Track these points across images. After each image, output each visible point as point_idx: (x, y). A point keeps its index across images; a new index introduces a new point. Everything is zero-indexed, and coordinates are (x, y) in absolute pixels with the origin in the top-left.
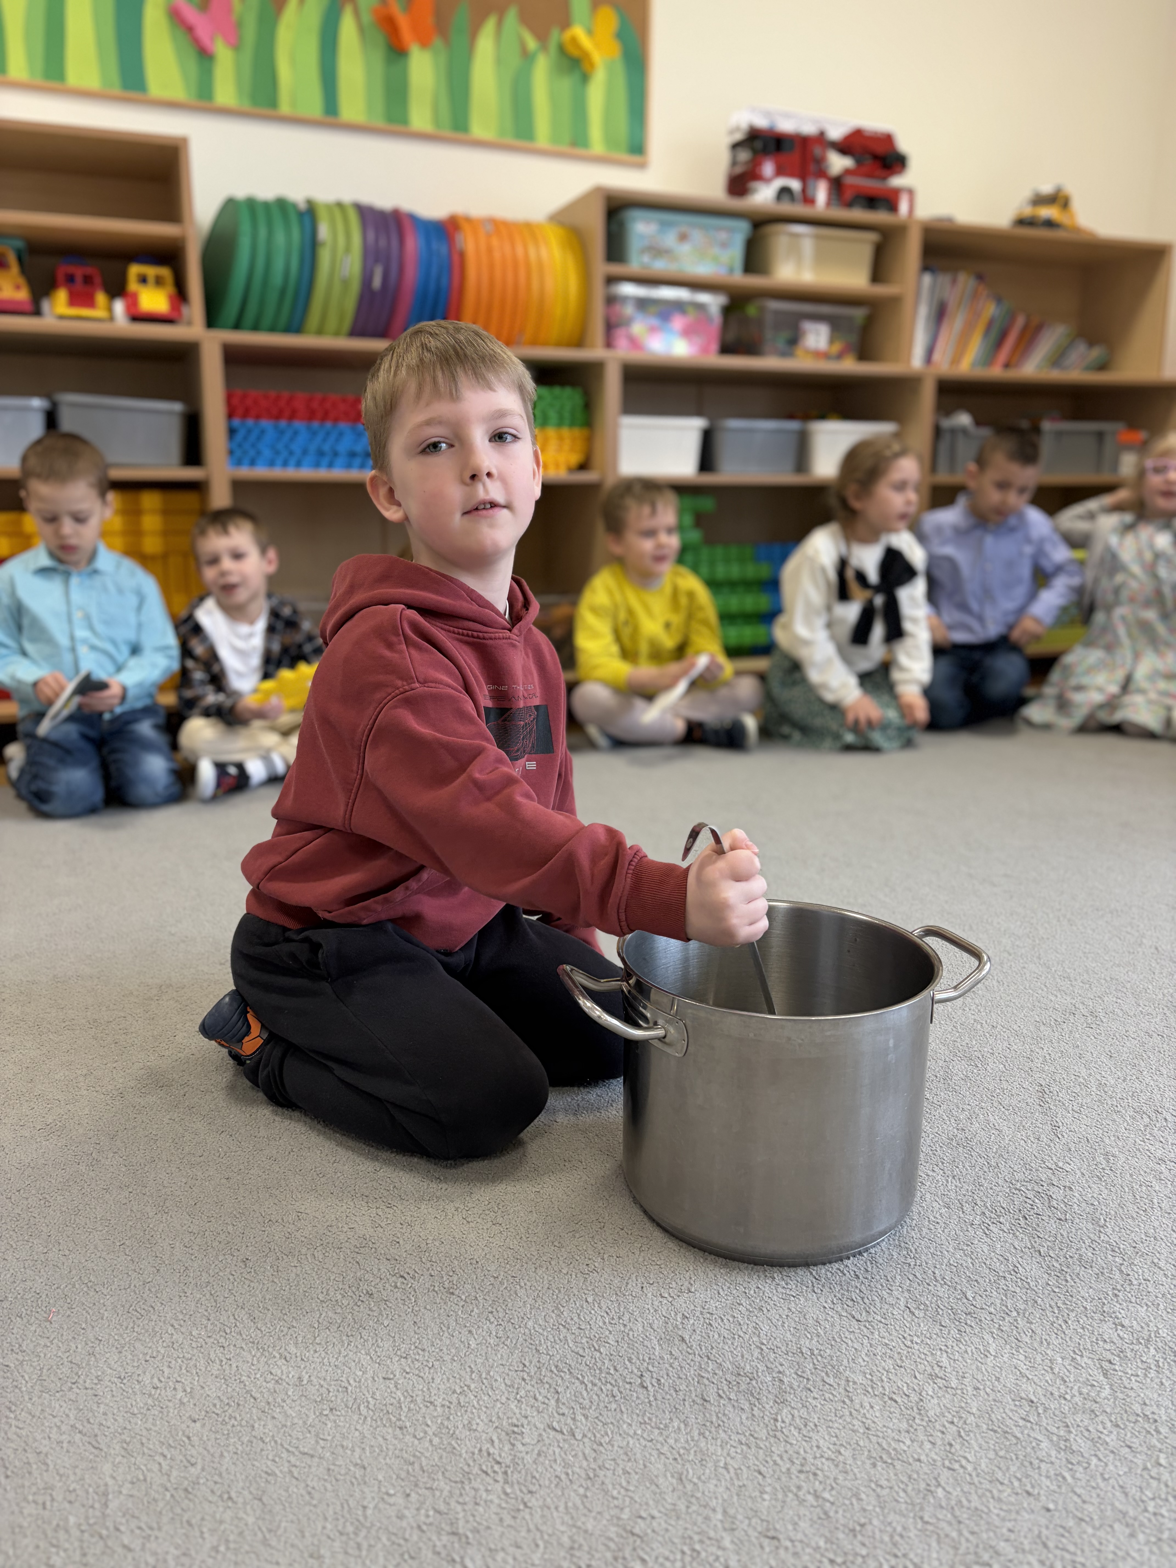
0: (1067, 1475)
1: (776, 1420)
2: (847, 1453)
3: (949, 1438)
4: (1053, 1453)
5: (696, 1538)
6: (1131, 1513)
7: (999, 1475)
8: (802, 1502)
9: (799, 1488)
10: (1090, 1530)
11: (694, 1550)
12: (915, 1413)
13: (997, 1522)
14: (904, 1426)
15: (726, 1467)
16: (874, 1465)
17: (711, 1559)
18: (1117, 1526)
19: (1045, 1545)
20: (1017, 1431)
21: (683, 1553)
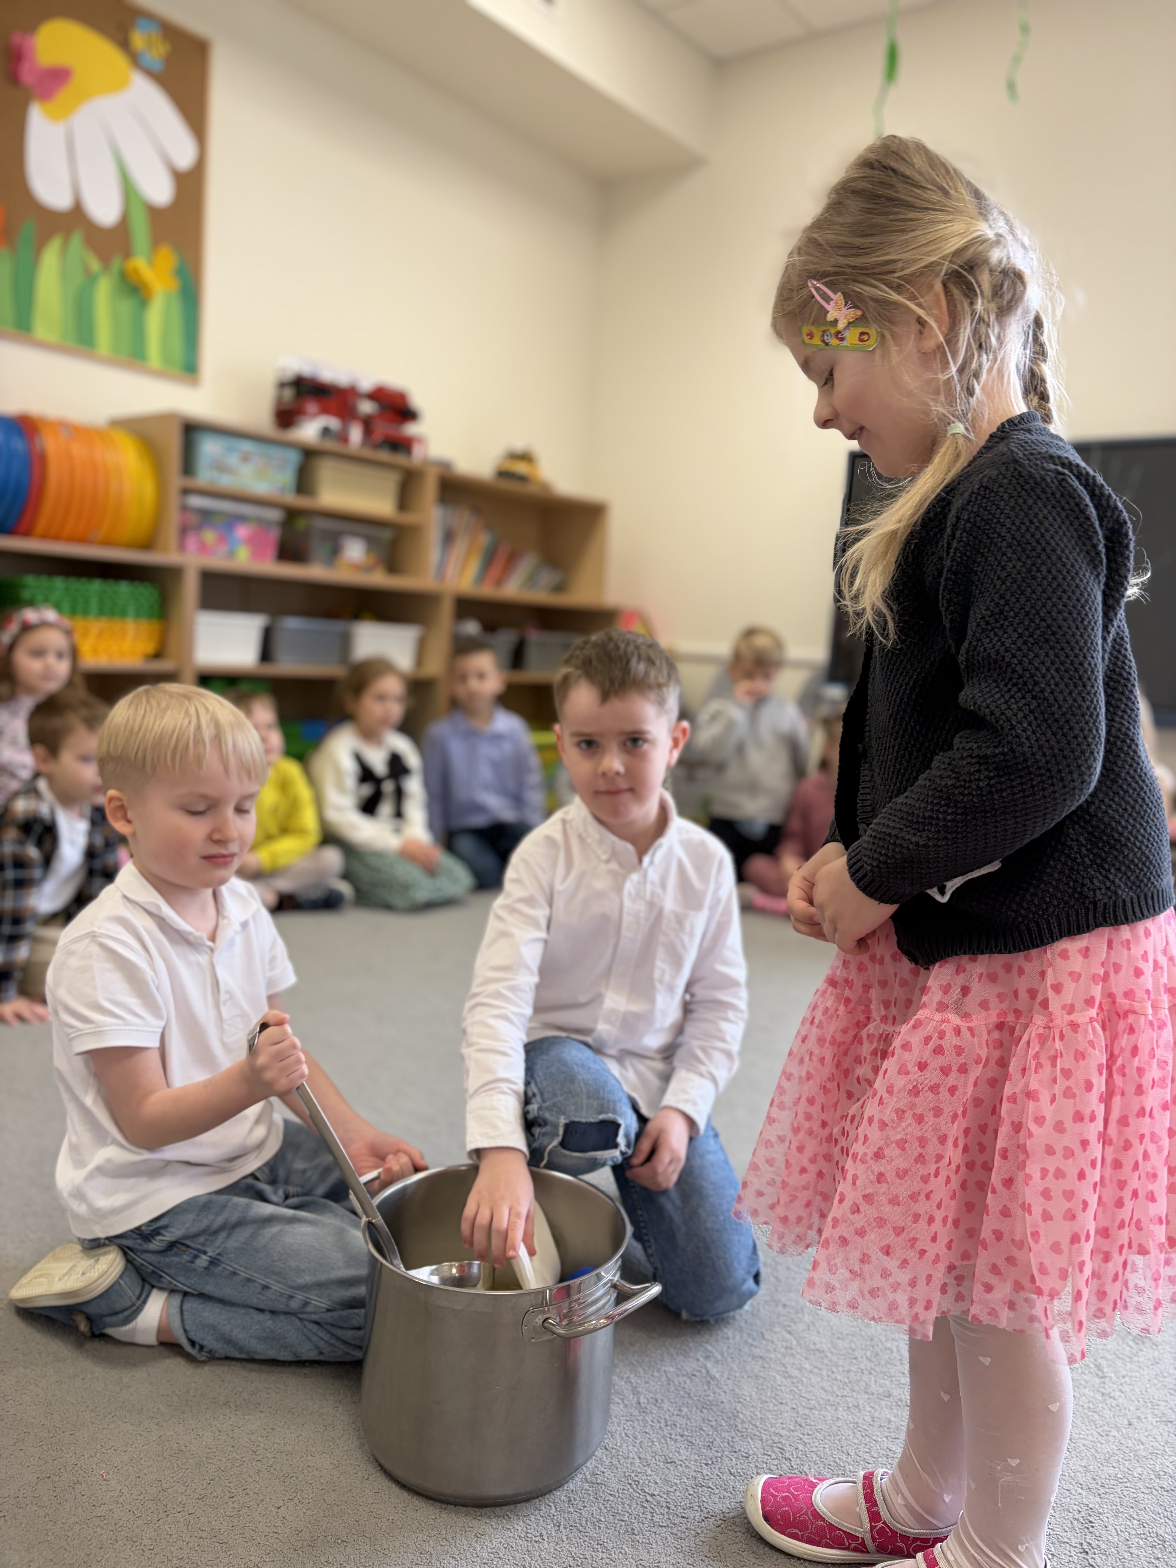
0: (795, 1389)
1: (639, 1403)
2: (685, 1409)
3: (731, 1387)
4: (784, 1380)
5: (633, 1475)
6: (832, 1399)
7: (764, 1398)
8: (676, 1441)
9: (671, 1434)
10: (817, 1413)
11: (635, 1481)
12: (709, 1379)
13: (774, 1421)
14: (706, 1387)
15: (626, 1435)
16: (701, 1412)
17: (647, 1482)
18: (828, 1407)
19: (801, 1426)
20: (762, 1374)
21: (630, 1484)
